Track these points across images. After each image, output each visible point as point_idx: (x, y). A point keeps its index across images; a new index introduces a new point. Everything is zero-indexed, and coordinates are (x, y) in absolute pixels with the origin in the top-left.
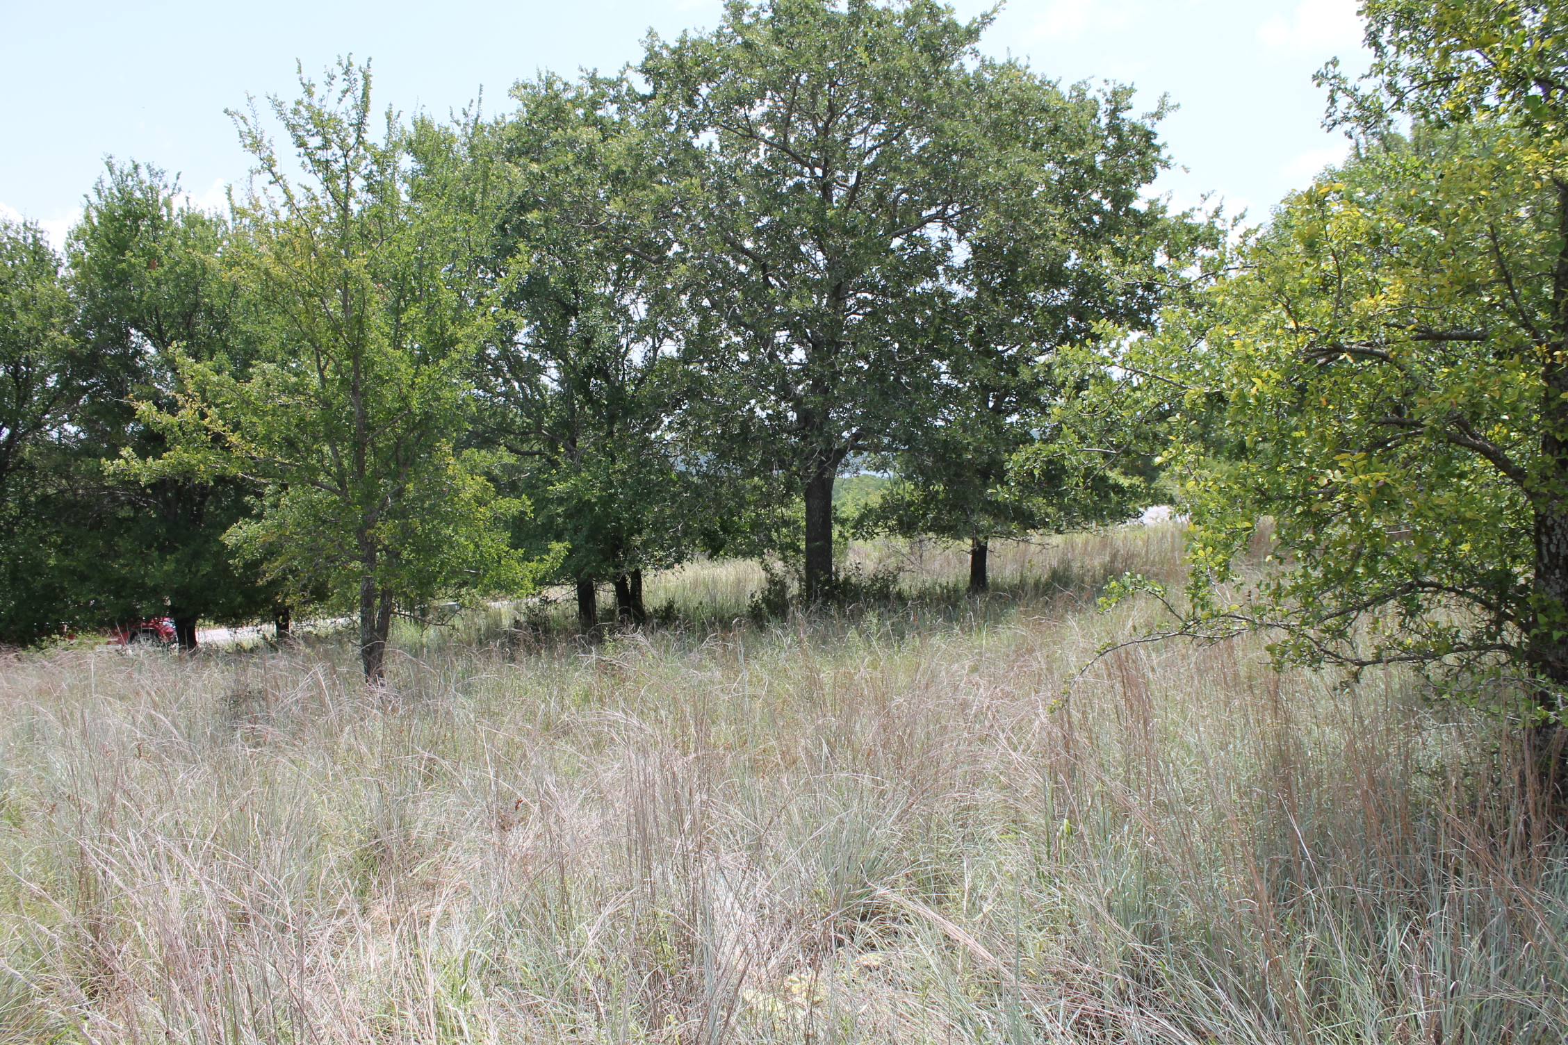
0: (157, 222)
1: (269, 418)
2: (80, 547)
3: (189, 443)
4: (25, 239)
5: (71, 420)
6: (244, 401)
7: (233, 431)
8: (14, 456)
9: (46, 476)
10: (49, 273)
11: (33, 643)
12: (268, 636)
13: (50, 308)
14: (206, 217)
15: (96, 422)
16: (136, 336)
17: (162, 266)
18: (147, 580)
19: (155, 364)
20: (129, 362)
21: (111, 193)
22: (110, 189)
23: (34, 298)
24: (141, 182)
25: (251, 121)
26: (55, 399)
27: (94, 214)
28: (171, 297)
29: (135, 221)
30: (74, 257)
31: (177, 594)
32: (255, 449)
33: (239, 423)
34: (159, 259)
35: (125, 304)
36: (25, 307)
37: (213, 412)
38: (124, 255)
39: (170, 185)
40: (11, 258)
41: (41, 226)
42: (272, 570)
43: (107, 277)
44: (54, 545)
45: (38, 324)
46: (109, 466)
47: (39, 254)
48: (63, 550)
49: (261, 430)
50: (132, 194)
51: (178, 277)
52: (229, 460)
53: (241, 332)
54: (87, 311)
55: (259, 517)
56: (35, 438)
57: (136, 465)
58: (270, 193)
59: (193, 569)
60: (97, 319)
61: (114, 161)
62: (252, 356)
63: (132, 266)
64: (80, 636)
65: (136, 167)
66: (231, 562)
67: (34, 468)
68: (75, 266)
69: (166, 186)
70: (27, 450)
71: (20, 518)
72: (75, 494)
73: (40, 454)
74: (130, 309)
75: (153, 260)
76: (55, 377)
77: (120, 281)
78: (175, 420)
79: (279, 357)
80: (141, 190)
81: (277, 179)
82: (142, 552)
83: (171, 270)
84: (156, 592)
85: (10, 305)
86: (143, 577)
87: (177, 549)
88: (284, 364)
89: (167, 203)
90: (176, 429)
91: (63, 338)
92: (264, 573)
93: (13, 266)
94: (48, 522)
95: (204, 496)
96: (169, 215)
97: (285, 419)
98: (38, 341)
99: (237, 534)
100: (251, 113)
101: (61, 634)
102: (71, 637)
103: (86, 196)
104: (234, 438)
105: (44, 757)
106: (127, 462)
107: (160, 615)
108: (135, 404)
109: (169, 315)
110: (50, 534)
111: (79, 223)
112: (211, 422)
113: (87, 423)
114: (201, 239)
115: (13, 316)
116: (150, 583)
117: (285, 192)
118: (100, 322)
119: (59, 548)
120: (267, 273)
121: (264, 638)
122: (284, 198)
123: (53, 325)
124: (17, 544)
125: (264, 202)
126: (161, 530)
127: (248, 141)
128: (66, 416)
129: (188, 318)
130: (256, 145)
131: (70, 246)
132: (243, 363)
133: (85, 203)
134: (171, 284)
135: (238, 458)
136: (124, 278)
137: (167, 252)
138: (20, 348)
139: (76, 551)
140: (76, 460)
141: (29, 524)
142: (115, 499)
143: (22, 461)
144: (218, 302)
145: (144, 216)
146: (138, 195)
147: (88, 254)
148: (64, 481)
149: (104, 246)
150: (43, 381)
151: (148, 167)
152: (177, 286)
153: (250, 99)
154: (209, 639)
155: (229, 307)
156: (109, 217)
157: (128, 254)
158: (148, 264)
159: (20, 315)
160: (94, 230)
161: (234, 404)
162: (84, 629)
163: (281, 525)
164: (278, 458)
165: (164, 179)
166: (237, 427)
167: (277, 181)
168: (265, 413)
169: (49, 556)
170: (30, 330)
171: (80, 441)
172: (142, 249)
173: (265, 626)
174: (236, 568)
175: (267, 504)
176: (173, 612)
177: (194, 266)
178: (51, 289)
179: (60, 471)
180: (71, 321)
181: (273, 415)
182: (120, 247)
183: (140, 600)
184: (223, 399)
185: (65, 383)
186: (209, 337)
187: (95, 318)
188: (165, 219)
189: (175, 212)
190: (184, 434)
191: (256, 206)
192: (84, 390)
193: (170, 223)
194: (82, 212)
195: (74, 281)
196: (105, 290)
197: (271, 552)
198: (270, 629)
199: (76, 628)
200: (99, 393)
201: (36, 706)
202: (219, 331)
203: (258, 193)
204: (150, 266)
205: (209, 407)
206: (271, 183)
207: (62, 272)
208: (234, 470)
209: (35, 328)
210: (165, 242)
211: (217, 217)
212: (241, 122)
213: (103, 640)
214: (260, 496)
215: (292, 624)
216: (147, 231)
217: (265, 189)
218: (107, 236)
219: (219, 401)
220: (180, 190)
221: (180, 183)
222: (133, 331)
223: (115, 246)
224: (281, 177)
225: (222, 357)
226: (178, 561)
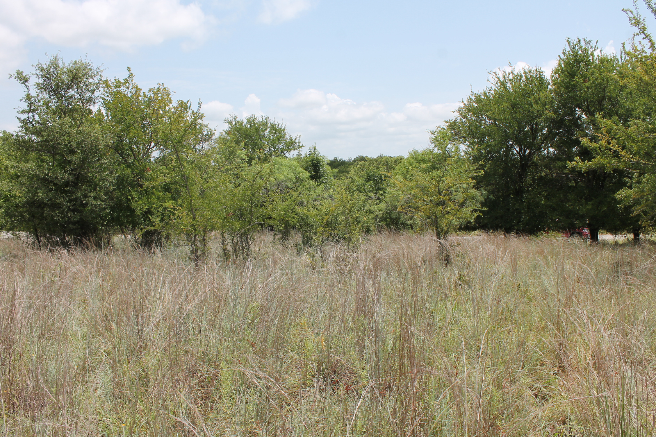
0: (588, 63)
1: (640, 144)
2: (553, 197)
3: (603, 155)
4: (536, 76)
5: (551, 147)
6: (628, 137)
7: (622, 150)
8: (530, 161)
9: (542, 168)
10: (545, 88)
11: (534, 234)
12: (630, 239)
13: (546, 102)
14: (609, 58)
15: (562, 146)
16: (578, 111)
17: (590, 81)
18: (579, 212)
19: (586, 122)
20: (575, 123)
21: (569, 53)
22: (569, 51)
23: (539, 99)
24: (581, 47)
25: (635, 12)
26: (546, 138)
27: (562, 63)
28: (593, 94)
29: (579, 64)
30: (554, 81)
31: (592, 218)
32: (632, 157)
33: (625, 146)
34: (589, 78)
35: (574, 98)
36: (536, 102)
37: (614, 142)
38: (574, 78)
39: (594, 46)
40: (531, 84)
41: (542, 70)
42: (636, 211)
43: (567, 88)
44: (543, 196)
45: (541, 109)
46: (570, 165)
47: (541, 81)
48: (546, 198)
49: (635, 149)
50: (577, 52)
51: (596, 85)
52: (620, 162)
53: (624, 107)
54: (559, 102)
55: (630, 187)
56: (538, 153)
57: (581, 164)
58: (642, 43)
59: (599, 208)
60: (563, 105)
61: (570, 40)
62: (629, 117)
63: (577, 82)
64: (551, 233)
65: (579, 41)
66: (618, 206)
67: (537, 165)
68: (554, 84)
69: (592, 47)
70: (535, 158)
71: (532, 185)
72: (552, 176)
73: (540, 160)
74: (577, 100)
75: (586, 79)
76: (546, 129)
77: (573, 89)
78: (597, 145)
79: (642, 117)
80: (581, 50)
81: (647, 36)
82: (578, 200)
83: (594, 83)
84: (583, 217)
85: (531, 102)
86: (578, 210)
87: (592, 199)
88: (644, 120)
89: (592, 54)
90: (598, 149)
91: (550, 114)
92: (634, 211)
93: (532, 86)
94: (542, 187)
95: (605, 178)
96: (593, 58)
97: (647, 144)
98: (540, 115)
99: (621, 194)
100: (635, 8)
101: (544, 231)
102: (548, 233)
103: (559, 56)
104: (622, 153)
105: (540, 277)
106: (577, 163)
107: (584, 227)
108: (580, 139)
109: (592, 101)
110: (543, 191)
111: (556, 67)
112: (613, 146)
113: (558, 147)
114: (606, 68)
115: (532, 106)
116: (581, 213)
117: (650, 42)
118: (564, 106)
119: (545, 197)
120: (641, 79)
121: (628, 240)
122: (649, 45)
123: (546, 109)
124: (530, 195)
125: (639, 48)
126: (586, 191)
127: (633, 21)
128: (550, 145)
129: (600, 102)
130: (636, 22)
131: (553, 76)
132: (625, 120)
133: (559, 58)
134: (593, 88)
135: (624, 161)
136: (574, 87)
137: (592, 75)
138: (534, 119)
139: (552, 198)
140: (554, 162)
141: (535, 187)
142: (568, 178)
143: (533, 162)
144: (614, 95)
145: (582, 61)
146: (580, 52)
147: (559, 79)
148: (548, 171)
149: (566, 75)
150: (542, 131)
151: (584, 40)
152: (596, 89)
153: (634, 2)
154: (604, 238)
155: (618, 96)
156: (568, 64)
157: (576, 77)
158: (584, 81)
159: (535, 106)
160: (562, 69)
161: (623, 138)
162: (553, 231)
163: (642, 191)
164: (642, 161)
165: (591, 44)
166: (624, 148)
167: (646, 37)
168: (638, 141)
169: (541, 200)
170: (538, 111)
171: (554, 154)
172: (582, 75)
173: (628, 235)
174: (621, 208)
175: (634, 181)
176: (589, 226)
177: (603, 80)
178: (546, 95)
179: (547, 166)
180: (553, 107)
181: (642, 142)
182: (572, 75)
183: (576, 220)
184: (618, 136)
185: (550, 132)
186: (609, 110)
187: (562, 105)
188: (591, 61)
189: (596, 57)
190: (601, 151)
191: (636, 50)
192: (557, 134)
193: (593, 63)
194: (557, 62)
195: (555, 90)
196: (566, 93)
197: (637, 202)
198: (631, 236)
199: (550, 229)
200: (563, 135)
201: (537, 258)
202: (614, 107)
203: (637, 44)
204: (585, 81)
205: (612, 139)
206: (643, 39)
207: (550, 87)
208: (622, 167)
209: (540, 110)
210: (591, 71)
211: (614, 57)
212: (630, 14)
213: (561, 235)
214: (630, 178)
215: (641, 236)
216: (583, 67)
217: (640, 42)
218: (567, 71)
219: (617, 137)
220: (598, 48)
221: (597, 45)
222: (577, 109)
223: (571, 75)
224: (649, 35)
225: (615, 118)
226: (593, 205)
